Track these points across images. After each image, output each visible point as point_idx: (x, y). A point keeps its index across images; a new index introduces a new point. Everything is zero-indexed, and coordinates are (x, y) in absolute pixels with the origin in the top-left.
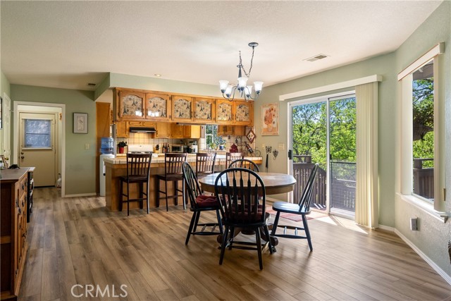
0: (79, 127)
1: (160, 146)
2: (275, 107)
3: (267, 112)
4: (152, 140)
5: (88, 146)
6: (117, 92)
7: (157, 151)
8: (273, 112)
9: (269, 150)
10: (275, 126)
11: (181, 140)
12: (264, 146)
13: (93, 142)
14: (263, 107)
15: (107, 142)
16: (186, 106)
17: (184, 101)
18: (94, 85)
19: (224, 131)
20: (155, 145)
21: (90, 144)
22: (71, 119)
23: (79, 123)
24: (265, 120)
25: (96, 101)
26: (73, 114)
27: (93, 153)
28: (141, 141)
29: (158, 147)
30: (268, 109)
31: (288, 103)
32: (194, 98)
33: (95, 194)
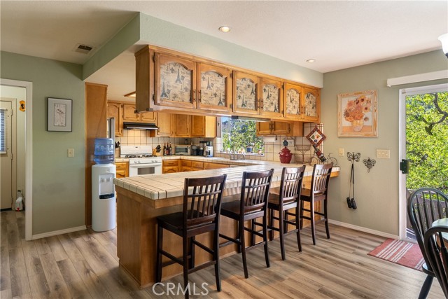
0: (57, 121)
1: (162, 148)
2: (368, 97)
3: (350, 104)
4: (150, 140)
5: (72, 152)
6: (151, 54)
7: (157, 154)
8: (364, 104)
9: (354, 157)
10: (369, 123)
11: (187, 139)
12: (343, 152)
13: (81, 145)
14: (343, 96)
15: (105, 146)
16: (250, 90)
17: (249, 82)
18: (89, 49)
19: (271, 129)
20: (155, 146)
21: (75, 148)
22: (43, 108)
23: (57, 115)
24: (347, 114)
25: (85, 81)
26: (47, 100)
27: (81, 163)
28: (137, 140)
29: (158, 148)
30: (353, 99)
31: (400, 90)
32: (261, 78)
33: (84, 227)
